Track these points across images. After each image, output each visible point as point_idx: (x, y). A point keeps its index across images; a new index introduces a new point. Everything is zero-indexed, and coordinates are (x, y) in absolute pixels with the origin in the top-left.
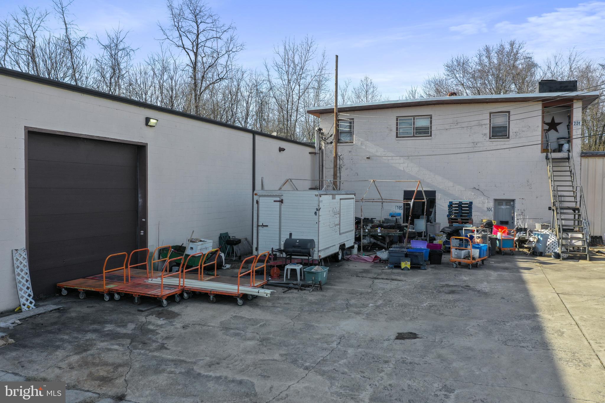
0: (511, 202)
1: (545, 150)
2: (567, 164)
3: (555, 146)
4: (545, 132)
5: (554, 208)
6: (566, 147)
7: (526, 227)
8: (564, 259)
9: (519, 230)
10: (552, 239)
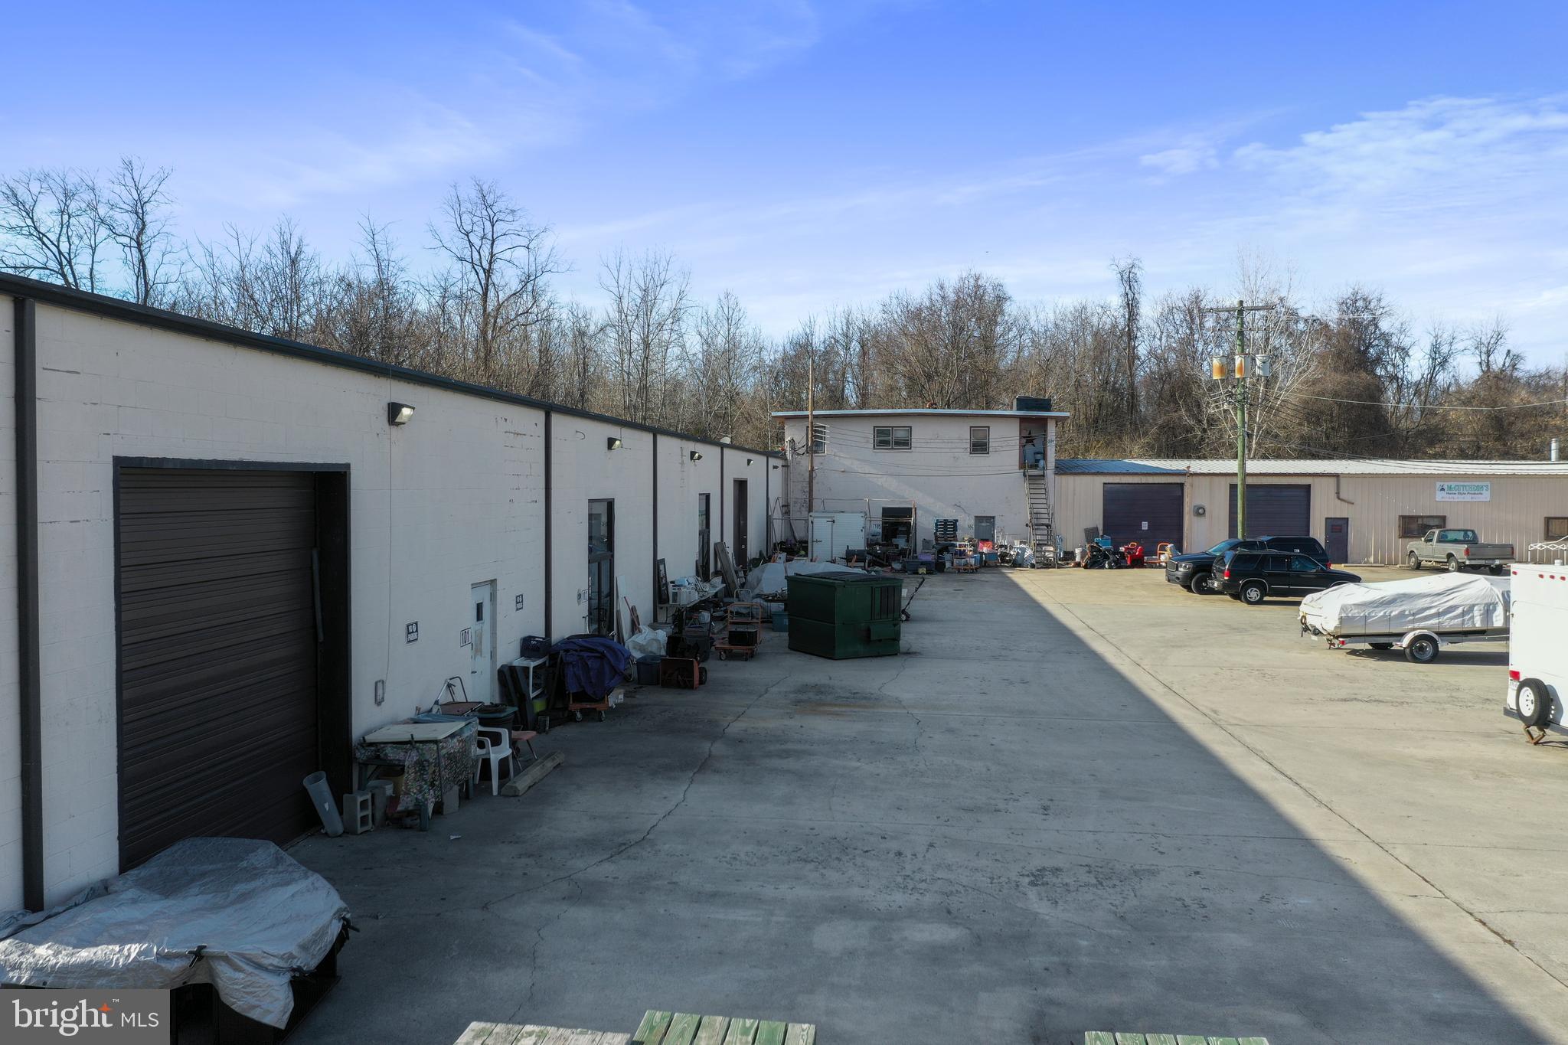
0: (991, 520)
1: (1022, 466)
2: (1043, 482)
3: (1032, 461)
4: (1022, 446)
5: (1030, 525)
6: (1042, 463)
7: (1006, 544)
8: (1038, 568)
9: (1001, 546)
10: (1028, 553)
